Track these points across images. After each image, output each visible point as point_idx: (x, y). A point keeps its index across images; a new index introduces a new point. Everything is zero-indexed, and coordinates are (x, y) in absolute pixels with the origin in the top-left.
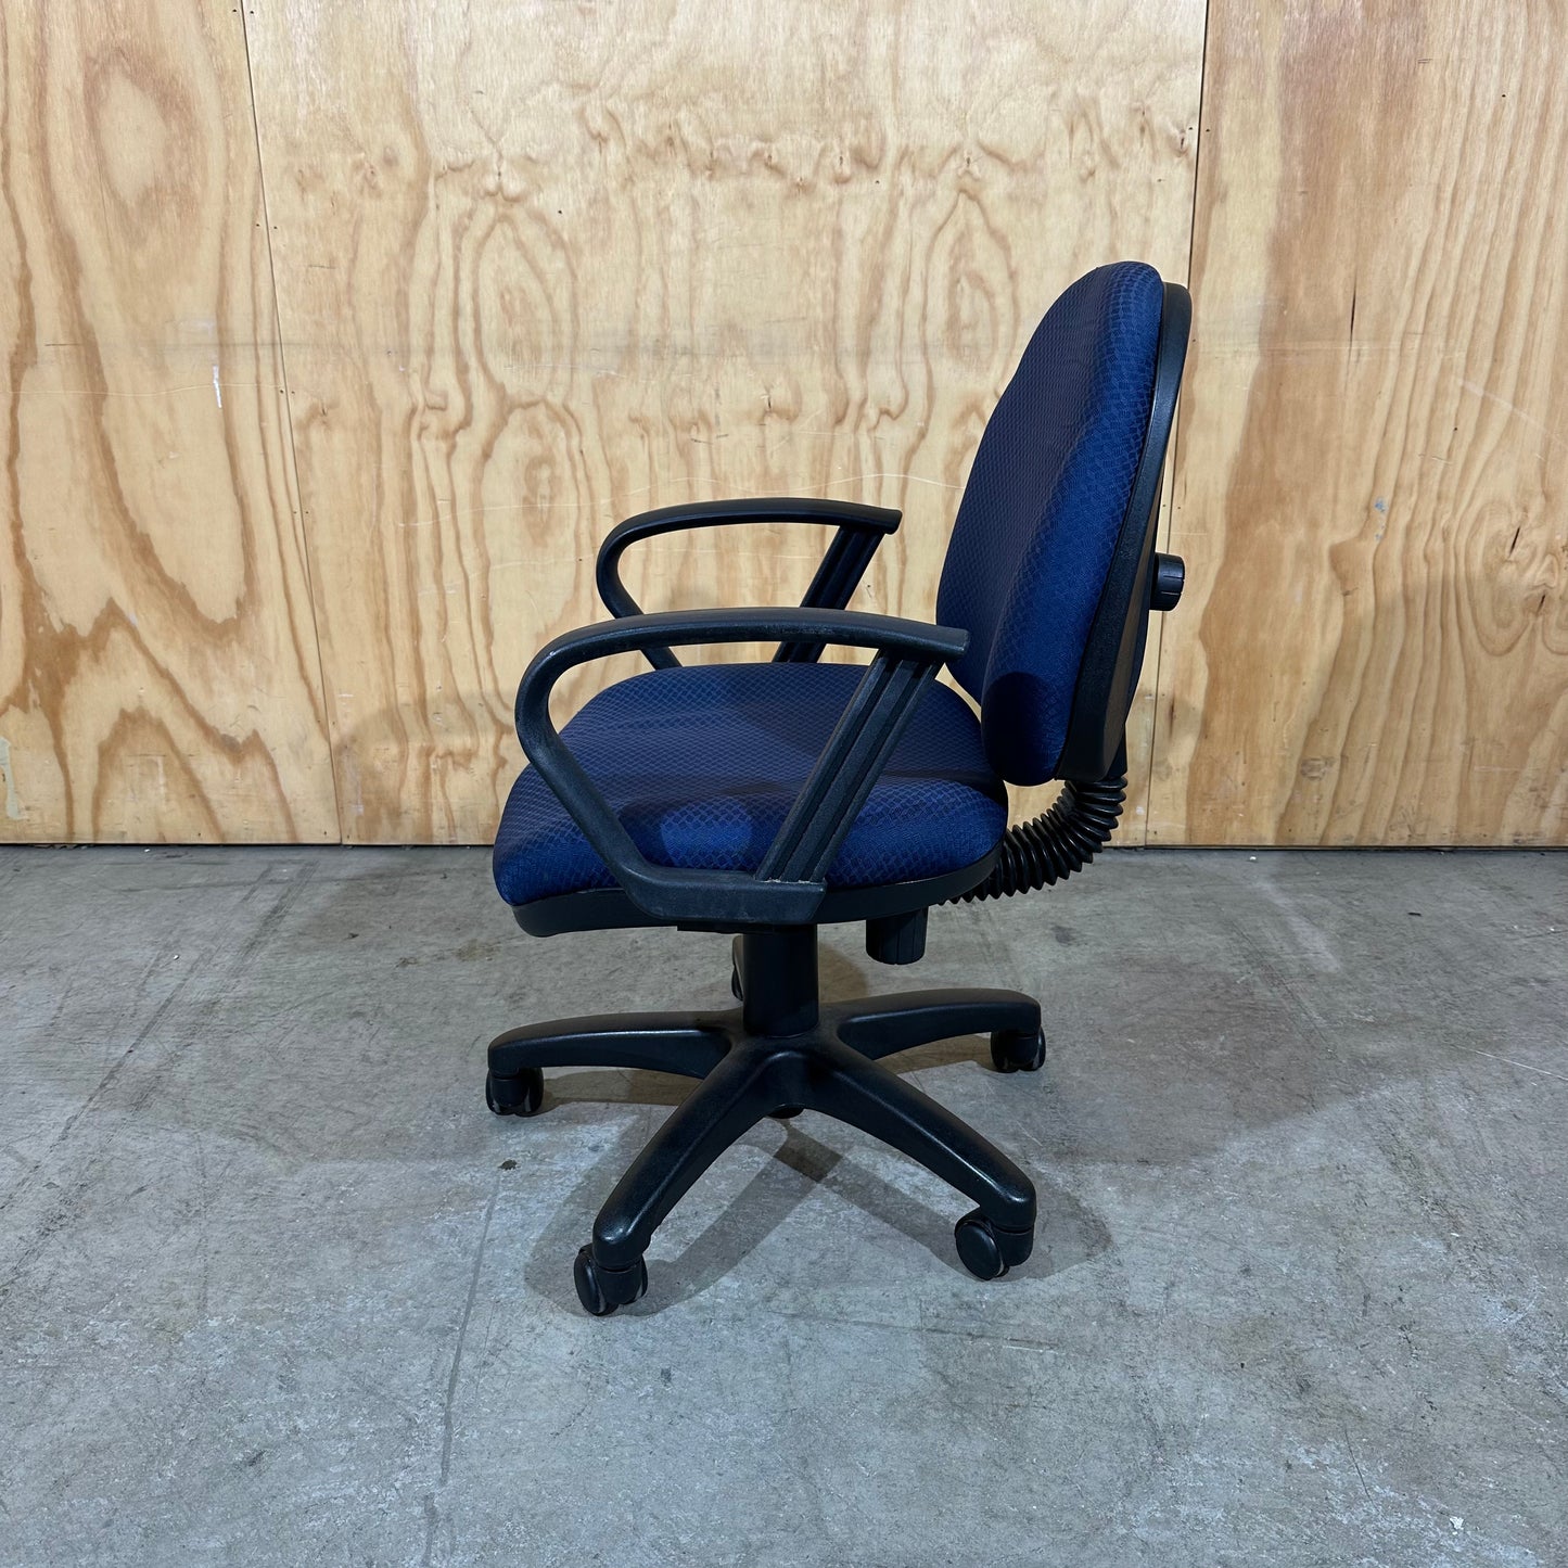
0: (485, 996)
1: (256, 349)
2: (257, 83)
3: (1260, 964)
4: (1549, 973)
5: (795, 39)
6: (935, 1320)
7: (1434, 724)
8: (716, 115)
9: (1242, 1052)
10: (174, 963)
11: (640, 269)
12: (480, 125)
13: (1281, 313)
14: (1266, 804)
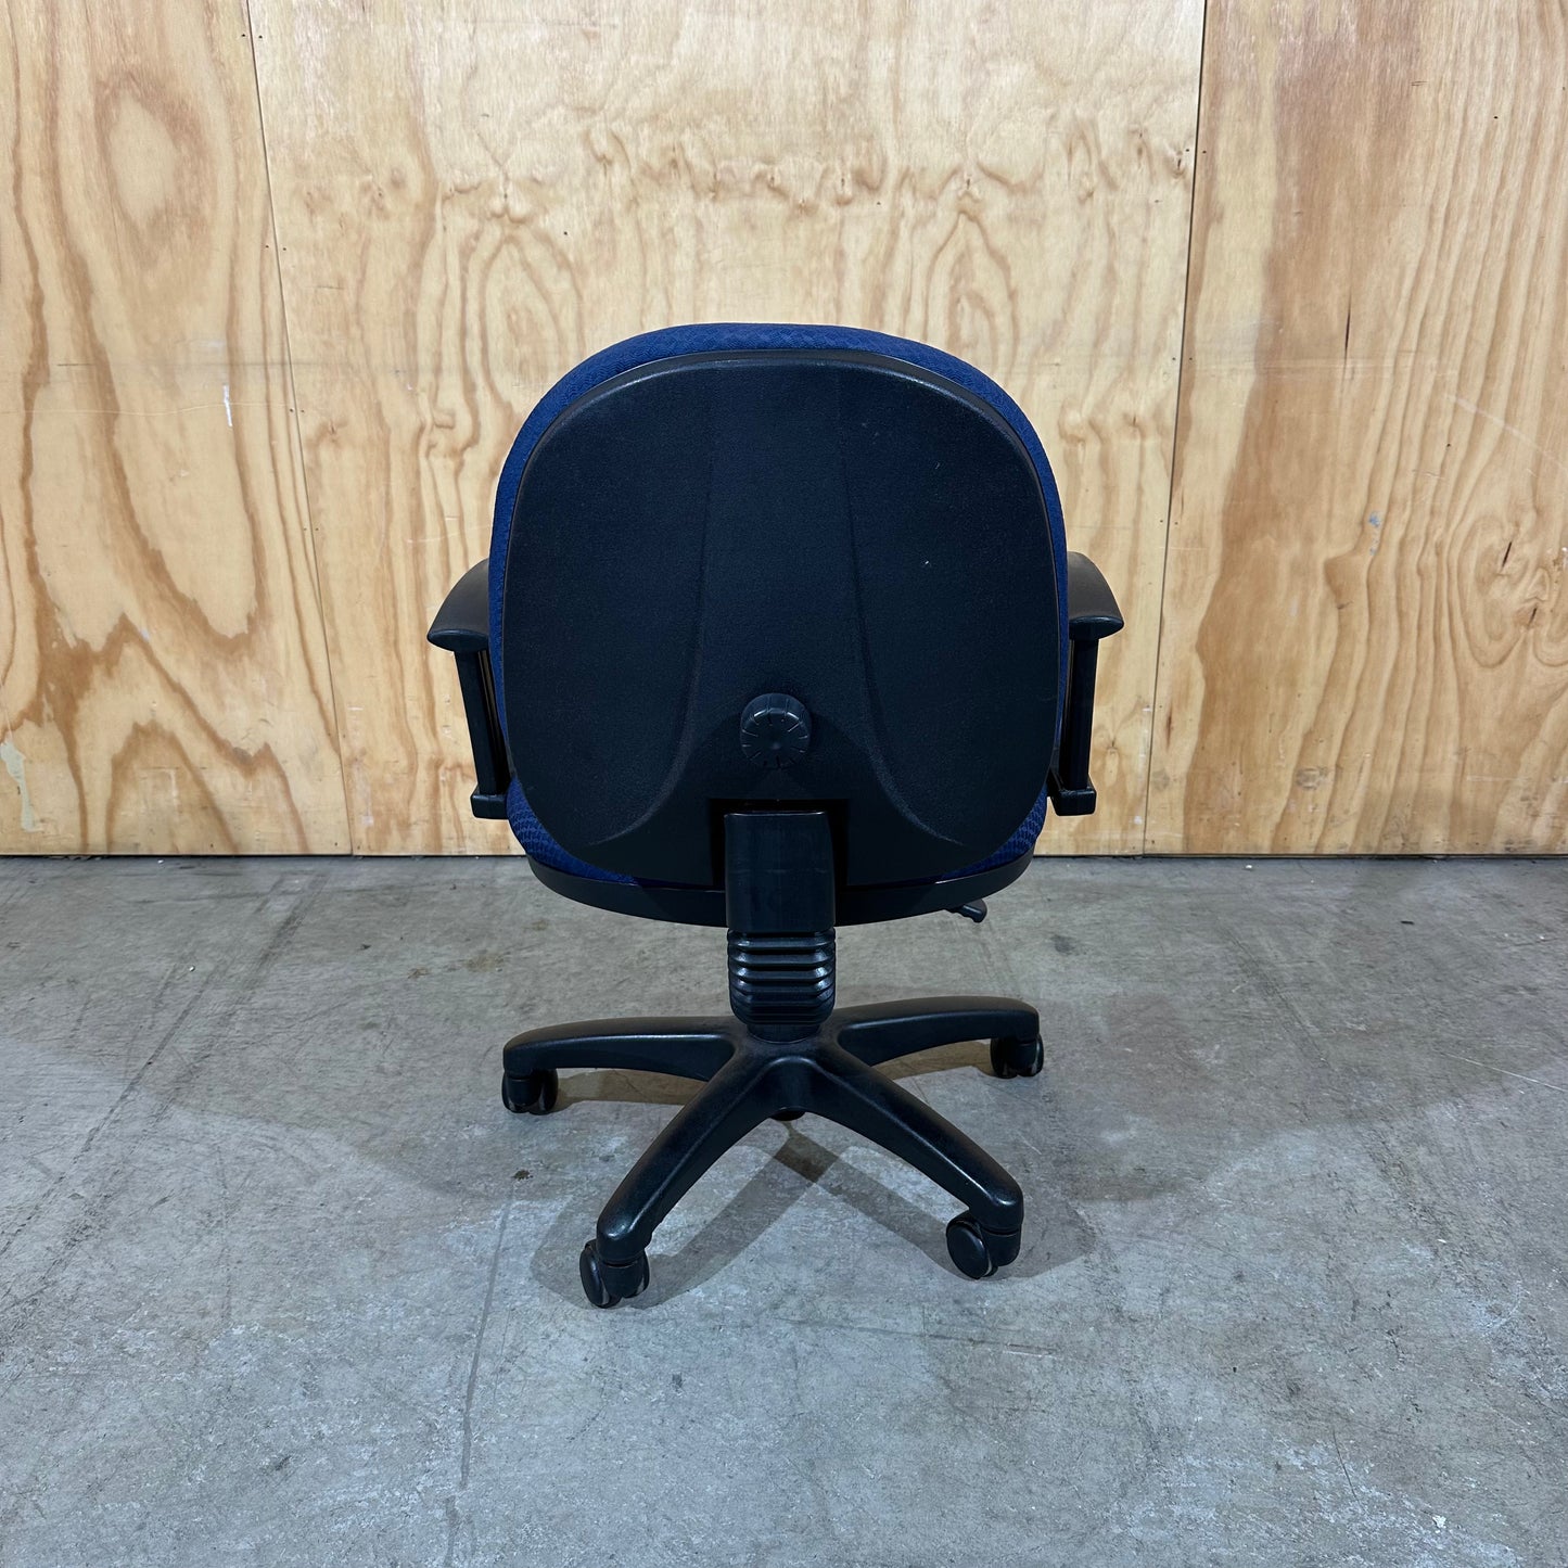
0: (497, 1007)
1: (266, 369)
2: (266, 107)
3: (1255, 973)
4: (1539, 981)
5: (797, 62)
6: (937, 1326)
7: (1428, 734)
8: (719, 138)
9: (1238, 1061)
10: (190, 975)
11: (645, 290)
12: (487, 148)
13: (1277, 331)
14: (1263, 813)
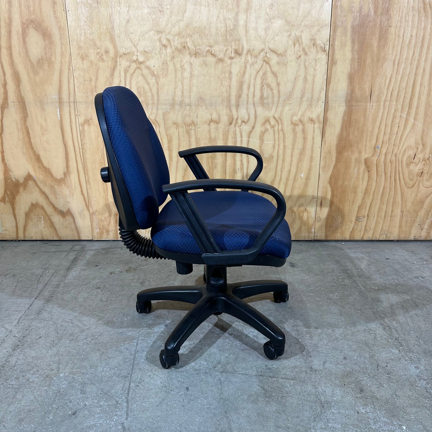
0: (134, 283)
1: (70, 103)
2: (70, 30)
3: (346, 273)
4: (425, 275)
5: (219, 19)
6: (261, 373)
7: (393, 206)
8: (197, 40)
9: (342, 297)
10: (47, 274)
11: (176, 82)
12: (132, 42)
13: (351, 95)
14: (347, 228)
